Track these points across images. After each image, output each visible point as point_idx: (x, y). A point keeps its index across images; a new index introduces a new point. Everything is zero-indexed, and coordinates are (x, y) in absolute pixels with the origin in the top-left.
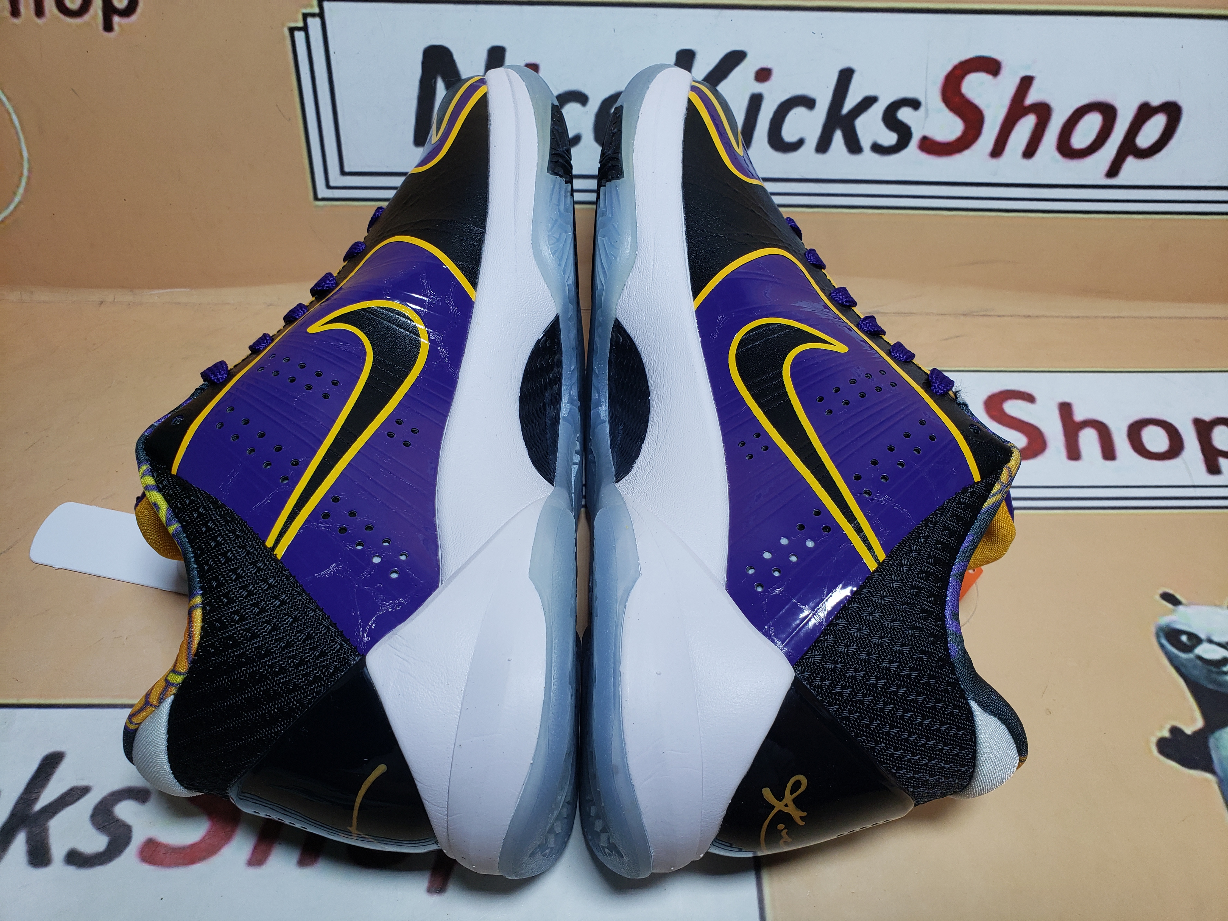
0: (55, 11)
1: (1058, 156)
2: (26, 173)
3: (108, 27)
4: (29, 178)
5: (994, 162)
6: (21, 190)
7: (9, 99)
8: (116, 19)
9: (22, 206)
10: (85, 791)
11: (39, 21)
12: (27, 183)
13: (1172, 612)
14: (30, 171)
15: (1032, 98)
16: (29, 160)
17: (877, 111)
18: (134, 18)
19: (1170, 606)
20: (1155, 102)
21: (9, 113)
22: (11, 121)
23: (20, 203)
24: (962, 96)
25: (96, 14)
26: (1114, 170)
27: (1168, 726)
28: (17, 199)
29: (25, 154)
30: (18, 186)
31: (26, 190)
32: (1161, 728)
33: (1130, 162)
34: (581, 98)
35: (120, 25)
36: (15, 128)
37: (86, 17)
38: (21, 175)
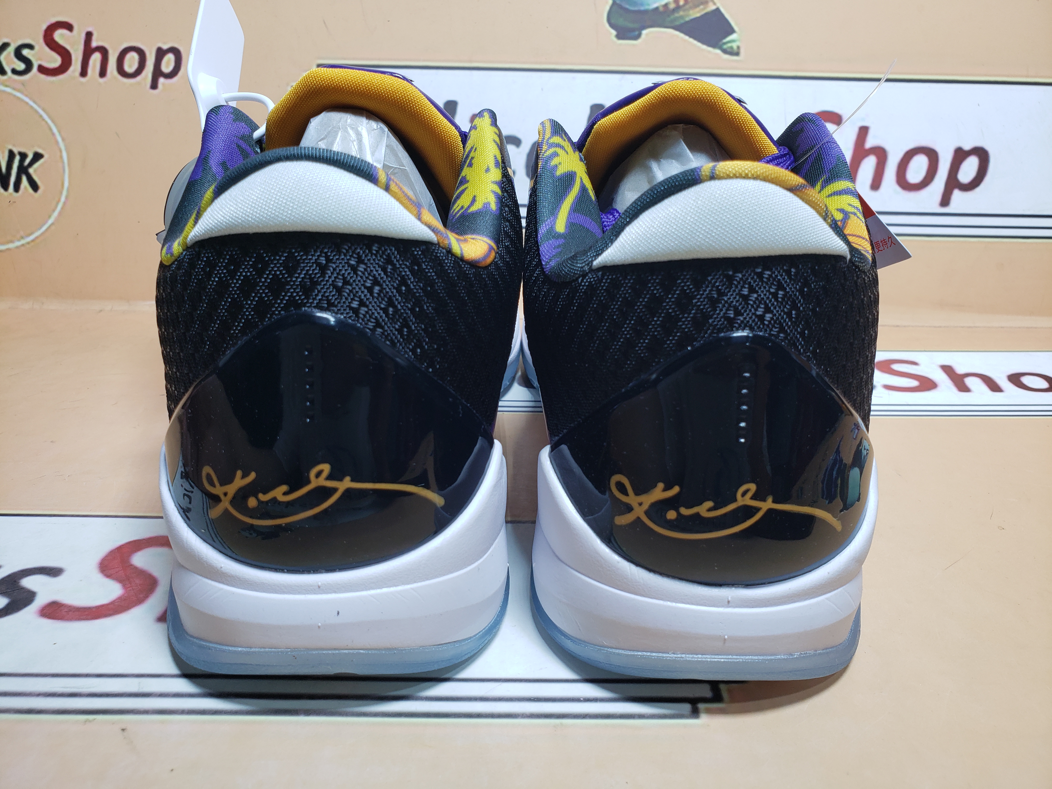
0: (115, 73)
1: (899, 189)
2: (63, 199)
3: (154, 86)
4: (65, 203)
6: (56, 214)
7: (63, 140)
8: (162, 80)
9: (53, 228)
11: (102, 80)
12: (62, 208)
14: (67, 198)
15: (870, 143)
18: (175, 79)
20: (967, 147)
21: (61, 151)
22: (61, 157)
23: (52, 224)
25: (146, 76)
26: (945, 201)
28: (50, 222)
29: (66, 184)
30: (54, 211)
31: (60, 214)
33: (957, 194)
35: (163, 84)
36: (63, 162)
37: (139, 78)
38: (59, 201)
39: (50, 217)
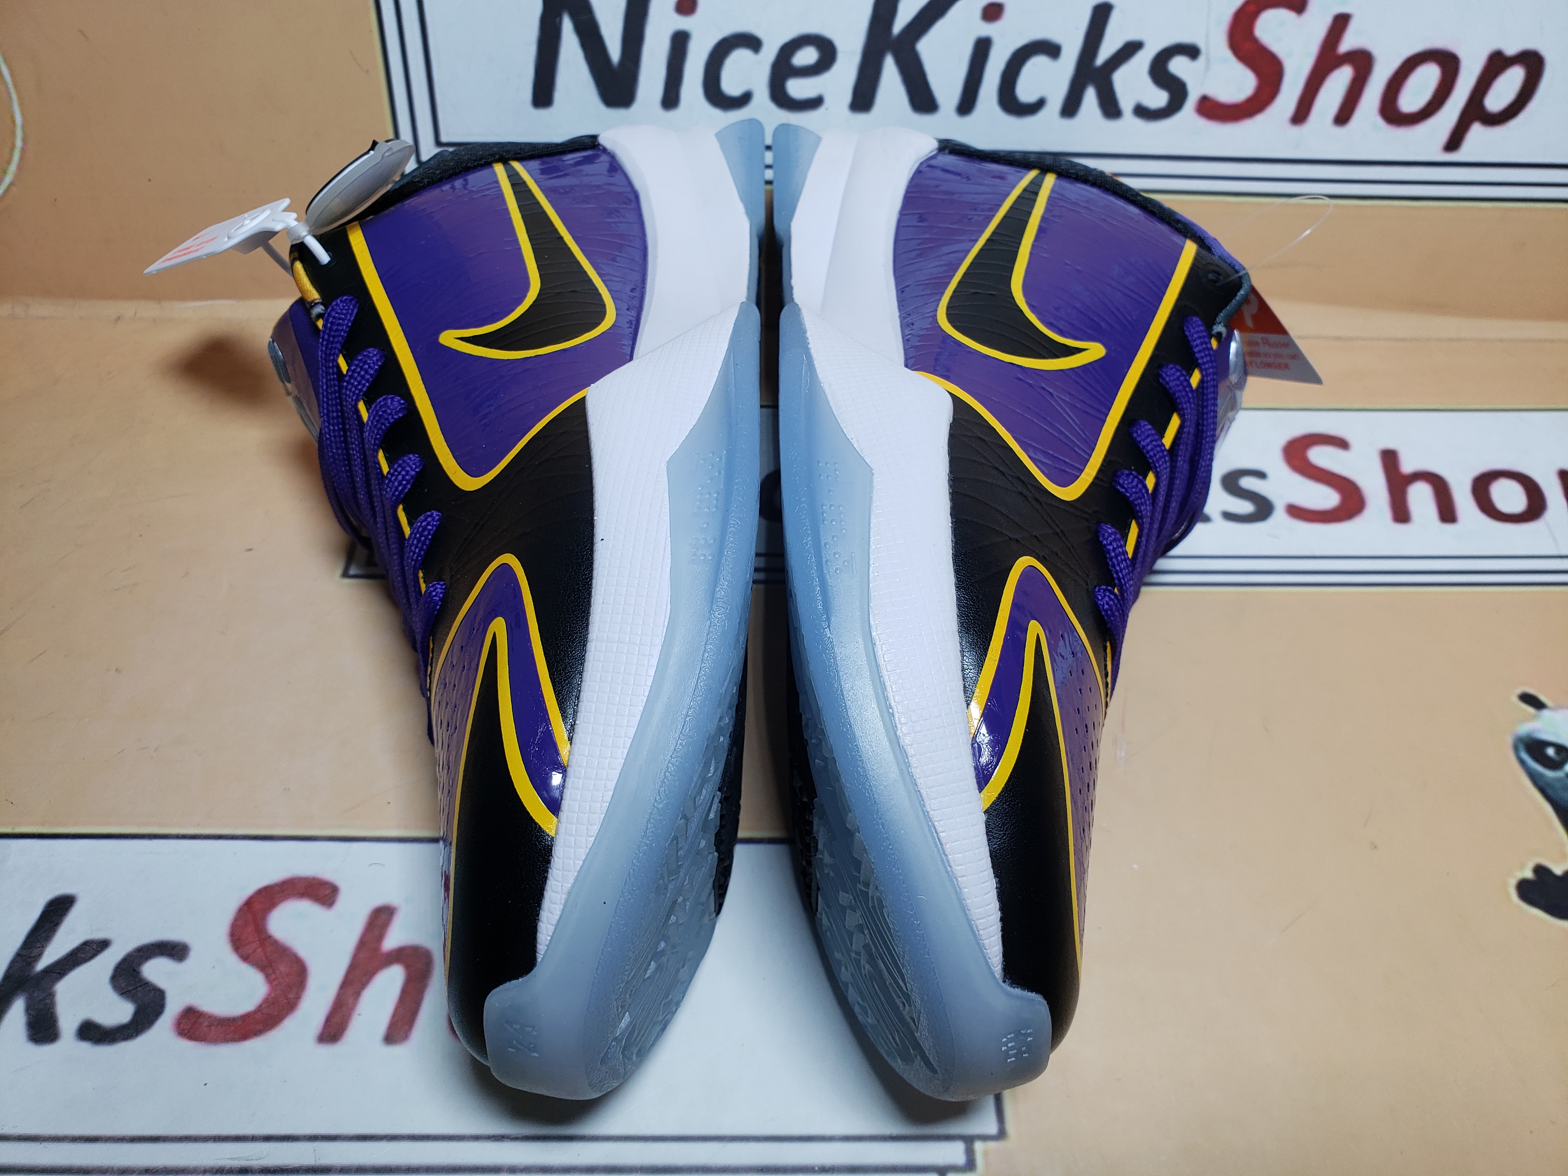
1: (1380, 122)
2: (19, 143)
4: (23, 150)
5: (1296, 130)
6: (13, 167)
9: (14, 189)
10: (103, 945)
12: (22, 158)
13: (1534, 718)
14: (25, 141)
15: (1347, 44)
16: (23, 126)
17: (1142, 61)
19: (1531, 710)
20: (1511, 50)
23: (12, 184)
24: (1255, 41)
26: (1454, 142)
27: (1531, 865)
29: (19, 119)
30: (9, 162)
31: (20, 167)
32: (1522, 867)
33: (1477, 130)
34: (752, 43)
38: (14, 146)
39: (5, 172)
